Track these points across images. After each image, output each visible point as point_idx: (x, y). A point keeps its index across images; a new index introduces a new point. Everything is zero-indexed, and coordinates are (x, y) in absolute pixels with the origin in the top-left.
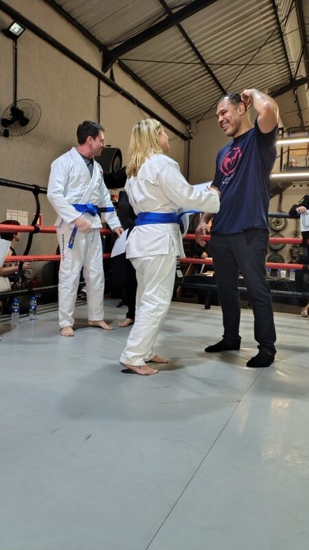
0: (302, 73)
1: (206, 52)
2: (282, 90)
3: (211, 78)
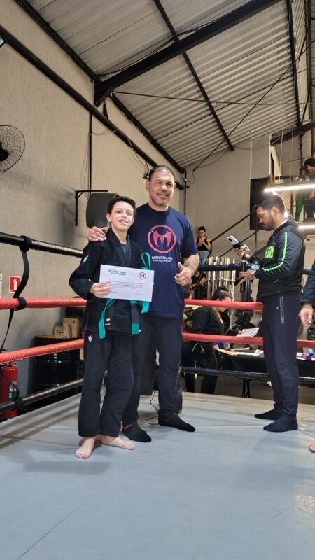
0: (307, 118)
1: (212, 88)
2: (288, 136)
3: (214, 120)
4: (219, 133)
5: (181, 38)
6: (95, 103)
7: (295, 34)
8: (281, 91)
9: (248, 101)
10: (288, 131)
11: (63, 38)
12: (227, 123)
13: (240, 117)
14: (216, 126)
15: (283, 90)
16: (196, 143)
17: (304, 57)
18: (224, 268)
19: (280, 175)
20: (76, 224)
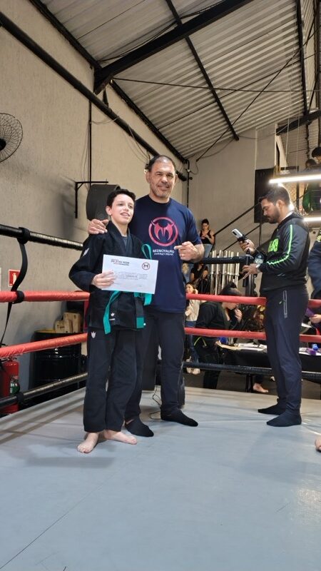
0: (314, 106)
1: (215, 75)
2: (294, 125)
3: (218, 108)
4: (224, 121)
5: (184, 21)
6: (94, 91)
7: (302, 16)
8: (288, 77)
9: (254, 88)
10: (294, 120)
11: (61, 21)
12: (231, 111)
13: (244, 105)
14: (220, 114)
15: (290, 76)
16: (200, 132)
17: (312, 41)
18: (228, 261)
19: (285, 166)
20: (76, 217)
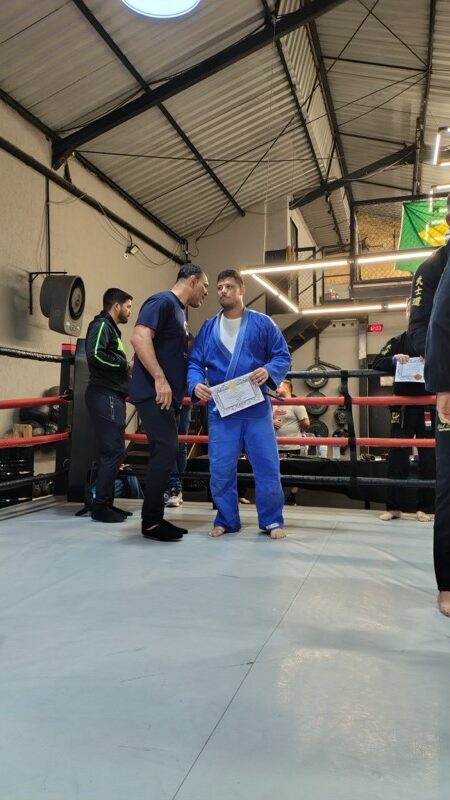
0: (336, 173)
2: (311, 197)
3: (212, 179)
4: (222, 195)
5: (153, 87)
6: (52, 166)
7: (294, 80)
8: (290, 143)
10: (309, 192)
12: (229, 183)
13: (241, 177)
14: (216, 187)
15: (294, 143)
20: (31, 313)
